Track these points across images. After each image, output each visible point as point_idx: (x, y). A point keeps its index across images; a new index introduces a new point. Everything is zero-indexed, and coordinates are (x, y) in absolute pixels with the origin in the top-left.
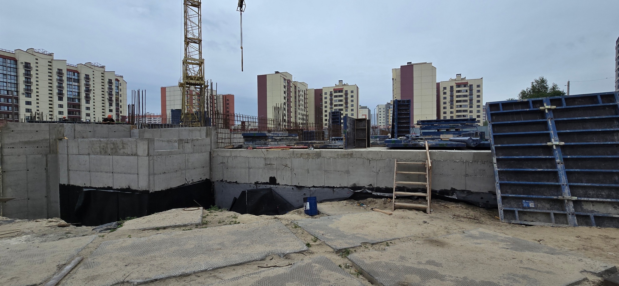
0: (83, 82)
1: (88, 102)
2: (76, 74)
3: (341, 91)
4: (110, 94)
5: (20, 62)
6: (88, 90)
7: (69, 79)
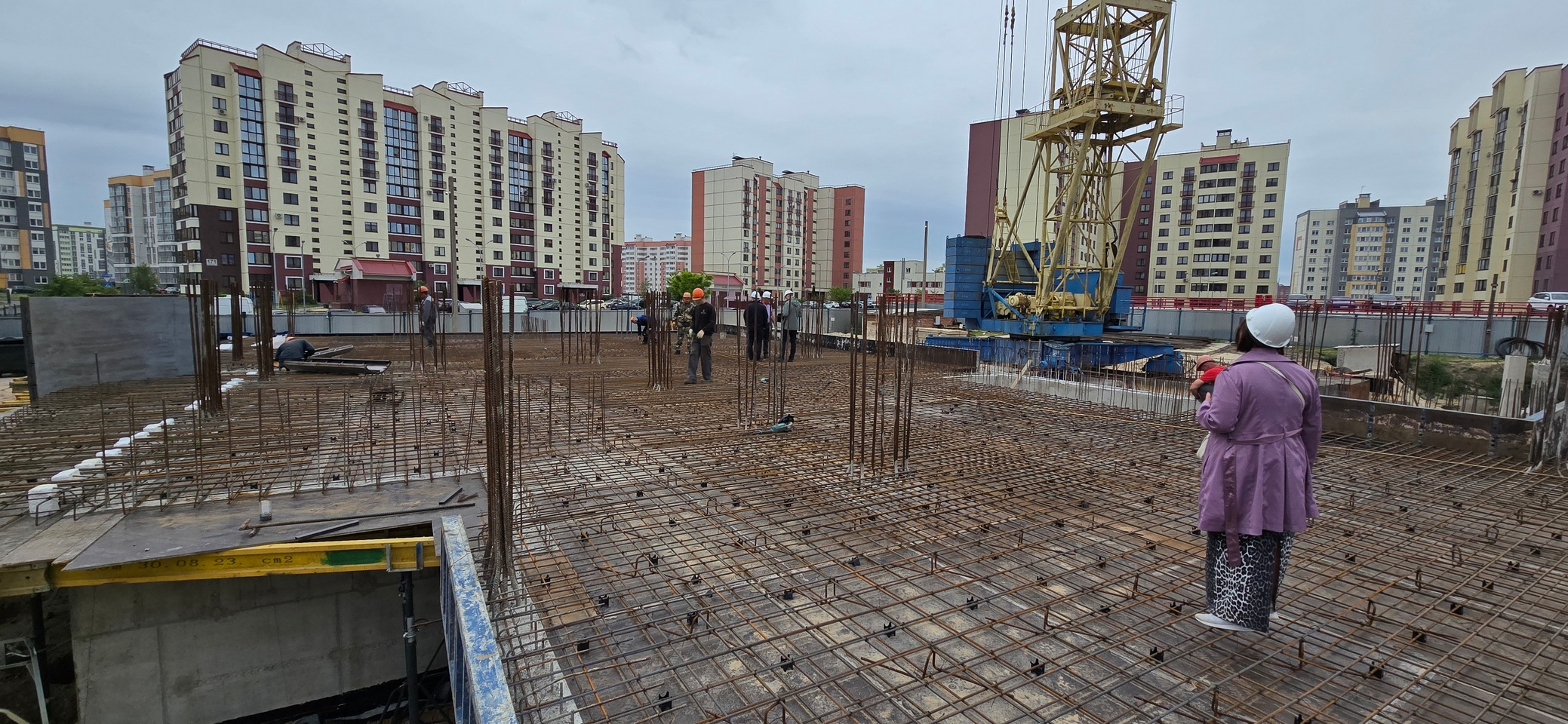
0: (539, 161)
1: (548, 211)
2: (525, 141)
3: (1228, 164)
4: (592, 192)
5: (423, 115)
6: (548, 183)
7: (513, 154)
